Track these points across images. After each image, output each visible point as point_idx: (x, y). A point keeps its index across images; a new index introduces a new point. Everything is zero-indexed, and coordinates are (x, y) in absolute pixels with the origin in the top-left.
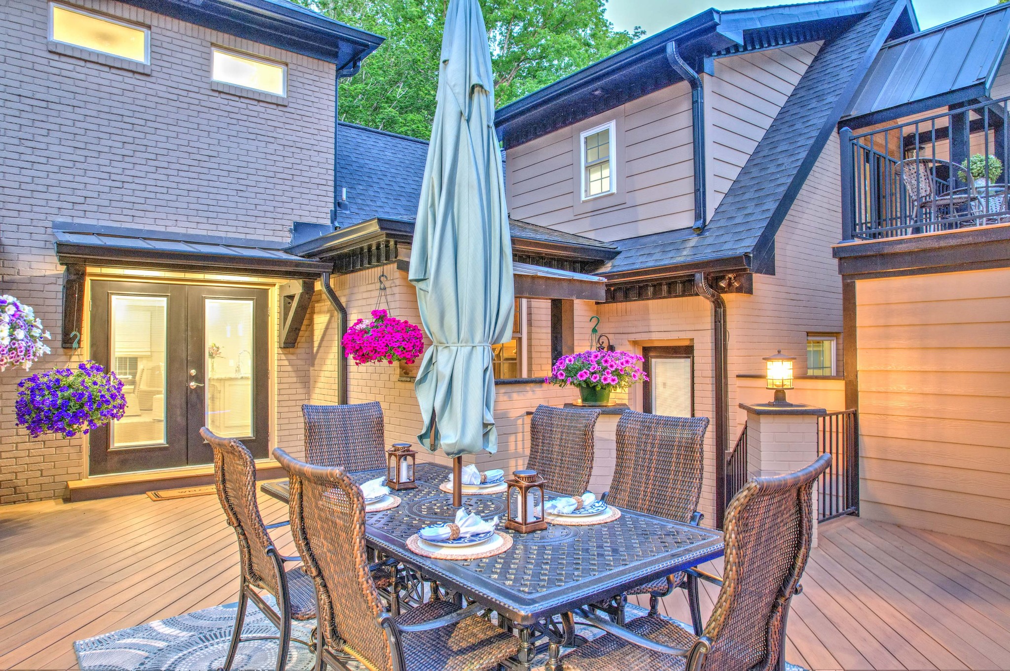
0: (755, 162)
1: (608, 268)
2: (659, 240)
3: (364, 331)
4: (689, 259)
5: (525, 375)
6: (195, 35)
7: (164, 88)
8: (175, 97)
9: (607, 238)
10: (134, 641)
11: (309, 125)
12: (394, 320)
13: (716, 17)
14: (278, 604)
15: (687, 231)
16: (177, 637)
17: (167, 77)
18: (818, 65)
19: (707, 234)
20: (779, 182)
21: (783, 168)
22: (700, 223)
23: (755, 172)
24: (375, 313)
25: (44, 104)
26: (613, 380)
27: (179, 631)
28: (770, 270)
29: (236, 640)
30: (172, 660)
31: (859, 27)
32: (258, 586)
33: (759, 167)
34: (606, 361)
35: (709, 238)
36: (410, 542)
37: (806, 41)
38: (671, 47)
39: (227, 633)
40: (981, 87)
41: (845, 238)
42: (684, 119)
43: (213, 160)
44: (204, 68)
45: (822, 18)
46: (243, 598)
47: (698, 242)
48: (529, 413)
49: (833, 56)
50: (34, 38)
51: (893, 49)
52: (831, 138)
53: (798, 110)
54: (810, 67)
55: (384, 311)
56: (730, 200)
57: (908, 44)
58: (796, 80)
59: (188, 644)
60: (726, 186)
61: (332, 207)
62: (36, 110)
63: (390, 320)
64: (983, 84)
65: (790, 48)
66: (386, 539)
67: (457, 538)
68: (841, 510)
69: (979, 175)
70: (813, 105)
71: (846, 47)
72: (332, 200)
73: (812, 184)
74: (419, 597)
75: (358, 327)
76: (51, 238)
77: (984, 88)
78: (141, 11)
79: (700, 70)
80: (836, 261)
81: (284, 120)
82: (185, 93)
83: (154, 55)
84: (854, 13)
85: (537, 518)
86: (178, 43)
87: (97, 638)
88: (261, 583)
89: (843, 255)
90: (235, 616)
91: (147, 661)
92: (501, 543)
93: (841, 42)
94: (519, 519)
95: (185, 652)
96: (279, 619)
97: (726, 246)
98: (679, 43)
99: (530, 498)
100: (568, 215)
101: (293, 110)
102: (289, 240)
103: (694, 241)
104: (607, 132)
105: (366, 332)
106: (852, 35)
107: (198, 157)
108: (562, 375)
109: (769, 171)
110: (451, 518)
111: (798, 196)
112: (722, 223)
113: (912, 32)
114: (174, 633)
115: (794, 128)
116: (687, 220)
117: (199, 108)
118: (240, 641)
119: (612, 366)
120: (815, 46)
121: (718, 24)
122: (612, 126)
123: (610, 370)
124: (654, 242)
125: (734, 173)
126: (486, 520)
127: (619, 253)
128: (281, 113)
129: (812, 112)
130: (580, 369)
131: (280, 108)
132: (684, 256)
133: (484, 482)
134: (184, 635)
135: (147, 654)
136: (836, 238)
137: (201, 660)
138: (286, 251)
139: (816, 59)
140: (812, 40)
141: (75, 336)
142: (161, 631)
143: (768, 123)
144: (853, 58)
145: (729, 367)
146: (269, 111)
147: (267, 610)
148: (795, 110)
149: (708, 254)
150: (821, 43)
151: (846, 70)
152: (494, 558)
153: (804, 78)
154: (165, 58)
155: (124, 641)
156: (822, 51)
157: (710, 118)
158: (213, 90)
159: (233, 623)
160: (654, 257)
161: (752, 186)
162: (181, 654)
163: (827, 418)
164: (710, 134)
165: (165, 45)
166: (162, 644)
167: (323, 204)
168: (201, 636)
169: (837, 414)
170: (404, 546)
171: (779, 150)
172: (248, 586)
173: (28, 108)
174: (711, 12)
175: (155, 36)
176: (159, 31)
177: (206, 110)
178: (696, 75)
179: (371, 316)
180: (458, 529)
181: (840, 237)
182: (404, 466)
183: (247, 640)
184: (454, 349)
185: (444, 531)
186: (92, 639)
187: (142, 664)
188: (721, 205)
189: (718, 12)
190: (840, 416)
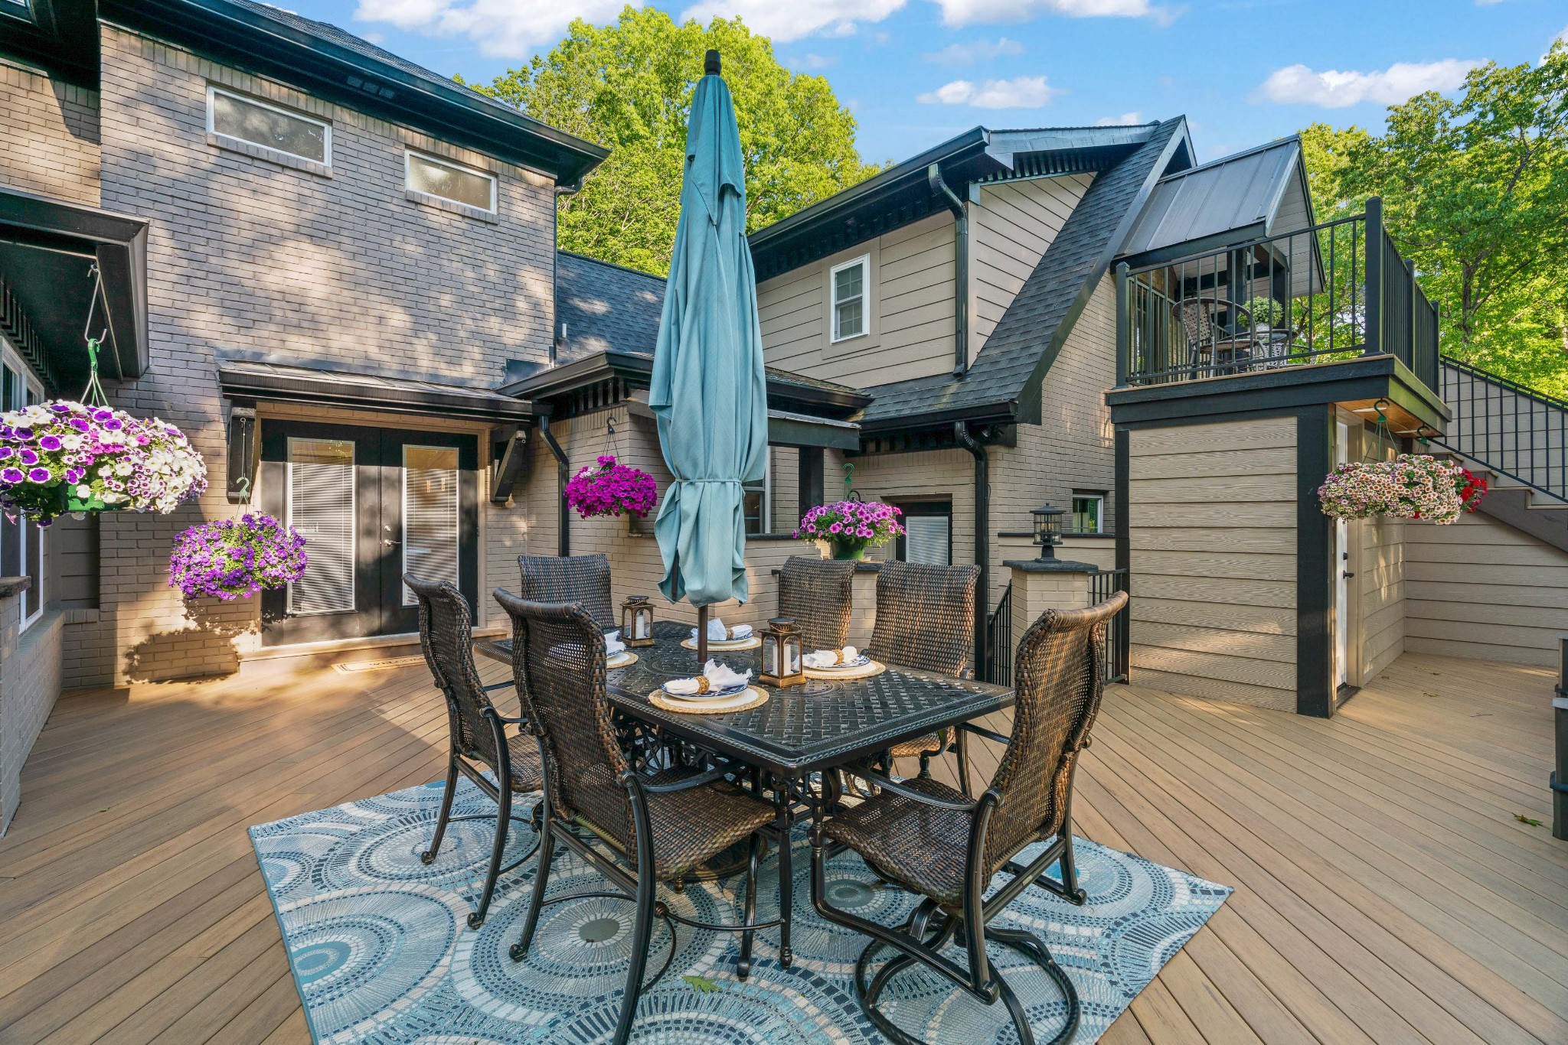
0: (1021, 303)
1: (860, 416)
2: (917, 387)
3: (588, 480)
4: (949, 406)
5: (768, 531)
6: (386, 133)
7: (349, 196)
8: (362, 207)
9: (859, 383)
10: (321, 825)
11: (523, 248)
12: (623, 468)
13: (985, 136)
14: (497, 774)
15: (945, 377)
16: (372, 820)
17: (353, 182)
18: (1091, 199)
19: (969, 380)
20: (1047, 324)
21: (1052, 309)
22: (960, 369)
23: (1021, 314)
24: (601, 460)
25: (202, 208)
26: (869, 533)
27: (374, 814)
28: (1037, 420)
29: (445, 820)
30: (368, 845)
31: (1135, 159)
32: (471, 757)
33: (1026, 308)
34: (862, 513)
35: (971, 384)
36: (653, 698)
37: (1078, 171)
38: (934, 171)
39: (432, 815)
40: (1261, 226)
41: (1119, 384)
42: (946, 254)
43: (409, 282)
44: (397, 173)
45: (1096, 145)
46: (454, 771)
47: (959, 388)
48: (774, 572)
49: (1106, 189)
50: (190, 129)
51: (1170, 184)
52: (1103, 278)
53: (1068, 247)
54: (1082, 200)
55: (612, 458)
56: (994, 343)
57: (1186, 180)
58: (1067, 214)
59: (386, 828)
60: (990, 328)
61: (551, 343)
62: (192, 214)
63: (618, 468)
64: (1264, 223)
65: (1060, 177)
66: (624, 694)
67: (705, 692)
68: (1110, 676)
69: (1261, 320)
70: (1086, 242)
71: (1120, 180)
72: (552, 335)
73: (1081, 328)
74: (658, 764)
75: (583, 475)
76: (213, 369)
77: (1265, 228)
78: (320, 102)
79: (965, 197)
80: (1108, 409)
81: (494, 240)
82: (374, 203)
83: (336, 155)
84: (1130, 142)
85: (794, 671)
86: (366, 142)
87: (277, 822)
88: (475, 754)
89: (1116, 402)
90: (443, 795)
91: (337, 847)
92: (754, 697)
93: (1116, 174)
94: (775, 673)
95: (383, 836)
96: (498, 791)
97: (988, 394)
98: (942, 165)
99: (787, 649)
100: (816, 358)
101: (504, 230)
102: (501, 380)
103: (955, 387)
104: (860, 266)
105: (590, 481)
106: (1127, 167)
107: (392, 279)
108: (812, 528)
109: (1036, 313)
110: (698, 672)
111: (1068, 342)
112: (984, 369)
113: (1189, 166)
114: (370, 816)
115: (1065, 266)
116: (947, 365)
117: (392, 221)
118: (449, 821)
119: (867, 518)
120: (1087, 178)
121: (987, 145)
122: (865, 261)
123: (865, 522)
124: (910, 389)
125: (998, 314)
126: (737, 673)
127: (872, 400)
128: (490, 233)
129: (1085, 248)
130: (833, 522)
131: (489, 227)
132: (944, 403)
133: (730, 638)
134: (381, 818)
135: (337, 839)
136: (1109, 384)
137: (402, 844)
138: (498, 392)
139: (1088, 193)
140: (1085, 170)
141: (243, 483)
142: (353, 814)
143: (1035, 260)
144: (1128, 191)
145: (991, 524)
146: (476, 229)
147: (482, 782)
148: (1067, 246)
149: (970, 401)
150: (1094, 174)
151: (1121, 204)
152: (748, 714)
153: (1075, 212)
154: (349, 159)
155: (309, 826)
156: (1095, 183)
157: (974, 251)
158: (408, 201)
159: (440, 803)
160: (911, 405)
161: (1017, 329)
162: (377, 839)
163: (1098, 578)
164: (974, 270)
165: (349, 144)
166: (354, 829)
167: (540, 340)
168: (402, 818)
169: (1107, 573)
170: (646, 702)
171: (1048, 289)
172: (459, 757)
173: (183, 212)
174: (979, 131)
175: (338, 133)
176: (342, 126)
177: (401, 224)
178: (960, 203)
179: (597, 464)
180: (707, 682)
181: (1114, 383)
182: (640, 621)
183: (457, 820)
184: (701, 485)
185: (691, 685)
186: (271, 824)
187: (332, 850)
188: (983, 349)
189: (987, 131)
190: (1111, 576)
